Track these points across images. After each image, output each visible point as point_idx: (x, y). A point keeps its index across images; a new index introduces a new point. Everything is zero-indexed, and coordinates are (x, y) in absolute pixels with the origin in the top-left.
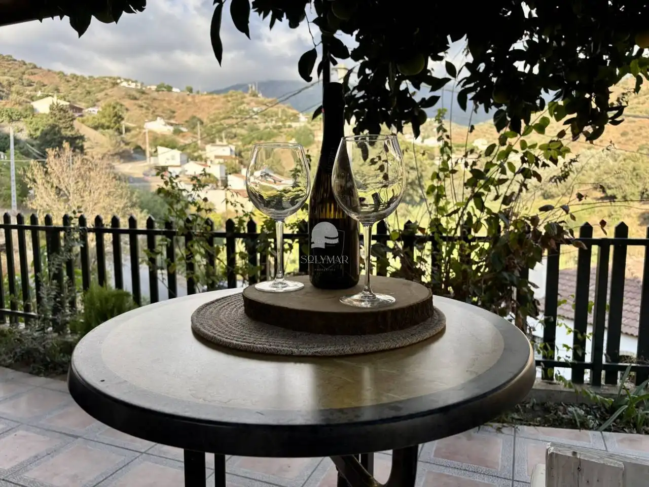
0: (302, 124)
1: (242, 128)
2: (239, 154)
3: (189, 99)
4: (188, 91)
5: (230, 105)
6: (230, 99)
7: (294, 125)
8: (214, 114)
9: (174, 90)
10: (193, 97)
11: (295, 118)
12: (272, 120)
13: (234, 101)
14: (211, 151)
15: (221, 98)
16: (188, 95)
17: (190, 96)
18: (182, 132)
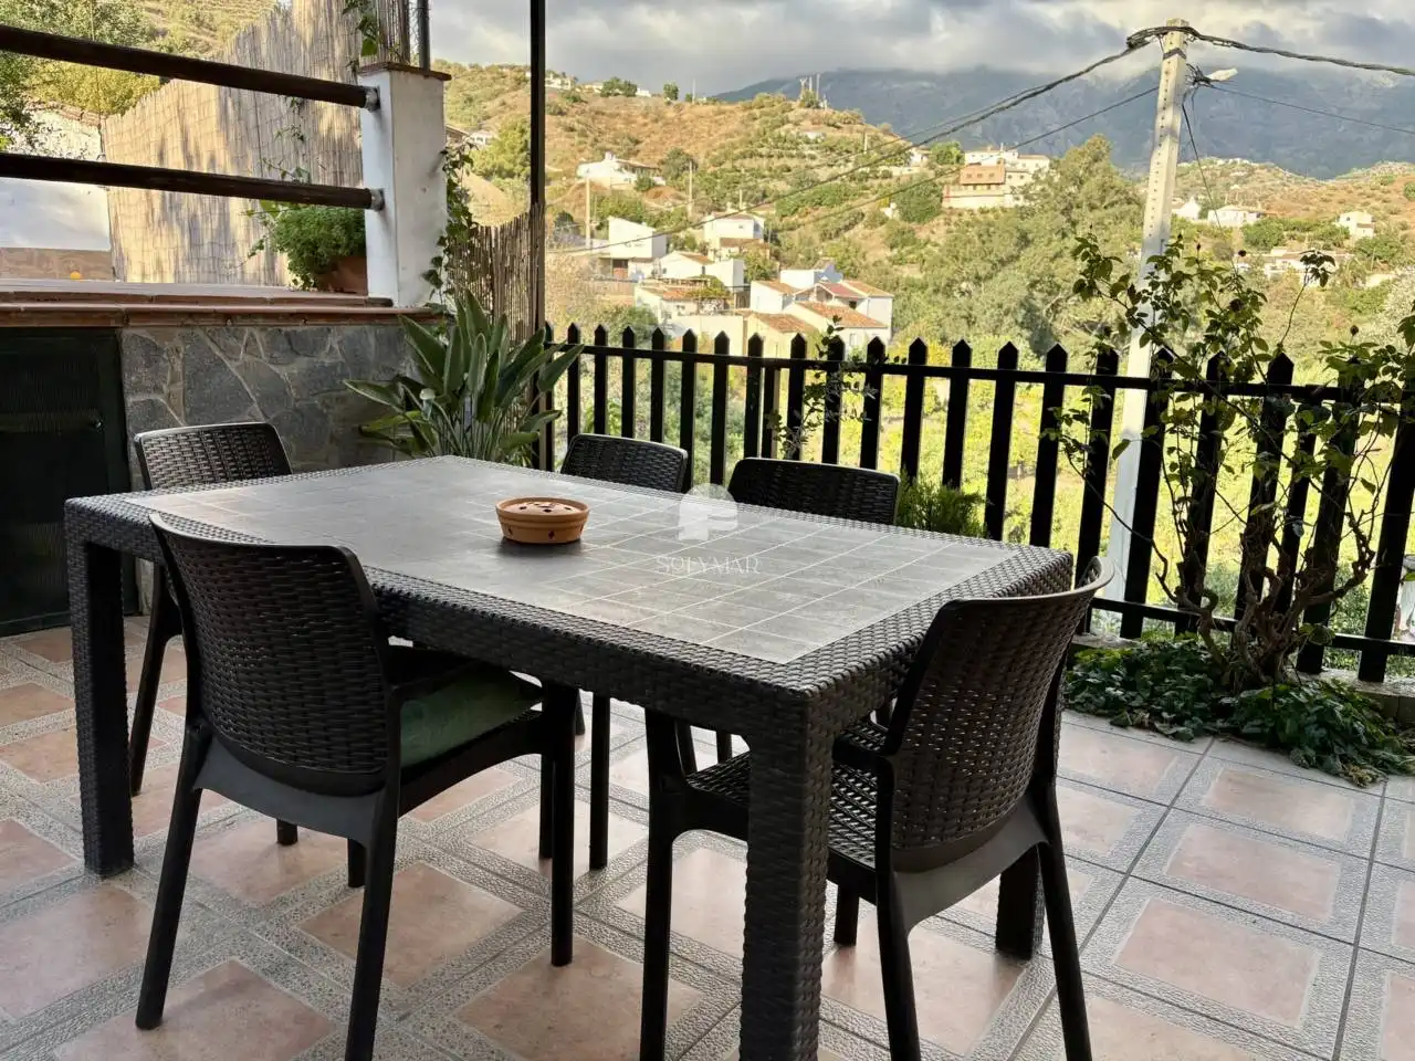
0: (915, 170)
1: (781, 178)
2: (772, 237)
3: (670, 113)
4: (669, 95)
5: (757, 125)
6: (757, 112)
7: (896, 171)
8: (722, 146)
9: (640, 93)
10: (679, 108)
11: (901, 156)
12: (847, 161)
13: (764, 118)
14: (714, 230)
15: (737, 112)
16: (669, 103)
17: (671, 108)
18: (655, 185)
